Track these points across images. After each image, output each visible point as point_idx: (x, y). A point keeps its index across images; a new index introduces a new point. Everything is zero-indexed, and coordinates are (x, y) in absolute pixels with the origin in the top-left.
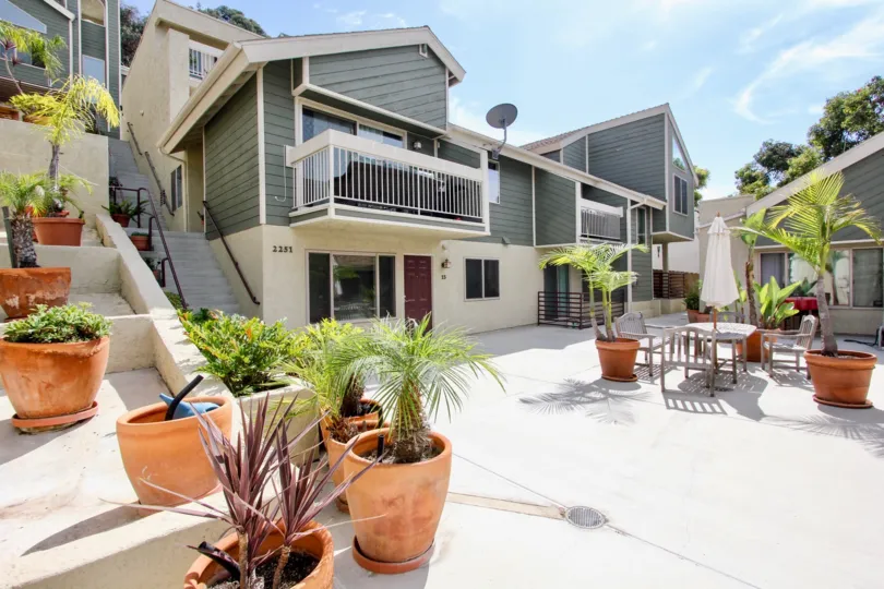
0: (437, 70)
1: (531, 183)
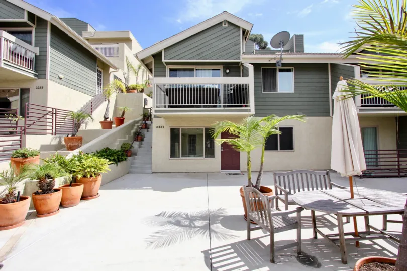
0: (236, 29)
1: (328, 75)
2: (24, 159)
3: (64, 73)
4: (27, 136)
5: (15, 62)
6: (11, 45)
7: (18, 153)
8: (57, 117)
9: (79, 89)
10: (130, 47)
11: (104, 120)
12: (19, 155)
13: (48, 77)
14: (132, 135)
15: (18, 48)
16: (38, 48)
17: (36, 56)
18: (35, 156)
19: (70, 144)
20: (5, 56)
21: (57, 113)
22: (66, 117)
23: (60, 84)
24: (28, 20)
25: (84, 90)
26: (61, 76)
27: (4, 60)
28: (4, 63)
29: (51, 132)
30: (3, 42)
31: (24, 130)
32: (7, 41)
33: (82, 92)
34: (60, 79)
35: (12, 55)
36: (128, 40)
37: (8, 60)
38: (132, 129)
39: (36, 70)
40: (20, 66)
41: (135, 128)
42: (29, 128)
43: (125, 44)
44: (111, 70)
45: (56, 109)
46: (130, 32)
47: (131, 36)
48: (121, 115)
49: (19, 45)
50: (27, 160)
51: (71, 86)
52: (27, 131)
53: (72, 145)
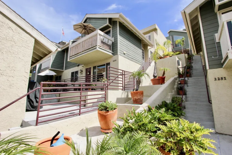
2: (106, 112)
3: (126, 50)
4: (109, 91)
5: (103, 46)
6: (102, 37)
7: (102, 106)
8: (125, 77)
9: (134, 60)
10: (157, 34)
11: (154, 78)
12: (103, 108)
13: (119, 53)
14: (176, 90)
15: (105, 39)
16: (113, 38)
17: (112, 43)
18: (114, 109)
19: (135, 97)
20: (99, 44)
21: (125, 74)
22: (130, 77)
23: (125, 57)
24: (109, 23)
25: (136, 61)
26: (125, 52)
27: (99, 46)
28: (99, 48)
29: (122, 88)
30: (98, 36)
31: (107, 87)
32: (100, 35)
33: (135, 62)
34: (124, 54)
35: (102, 43)
36: (155, 30)
37: (100, 46)
38: (174, 85)
39: (113, 51)
40: (106, 49)
41: (176, 84)
42: (110, 85)
43: (154, 32)
44: (149, 47)
45: (124, 71)
46: (156, 25)
47: (157, 27)
48: (162, 75)
49: (105, 37)
50: (108, 113)
51: (129, 58)
52: (109, 87)
53: (137, 98)
